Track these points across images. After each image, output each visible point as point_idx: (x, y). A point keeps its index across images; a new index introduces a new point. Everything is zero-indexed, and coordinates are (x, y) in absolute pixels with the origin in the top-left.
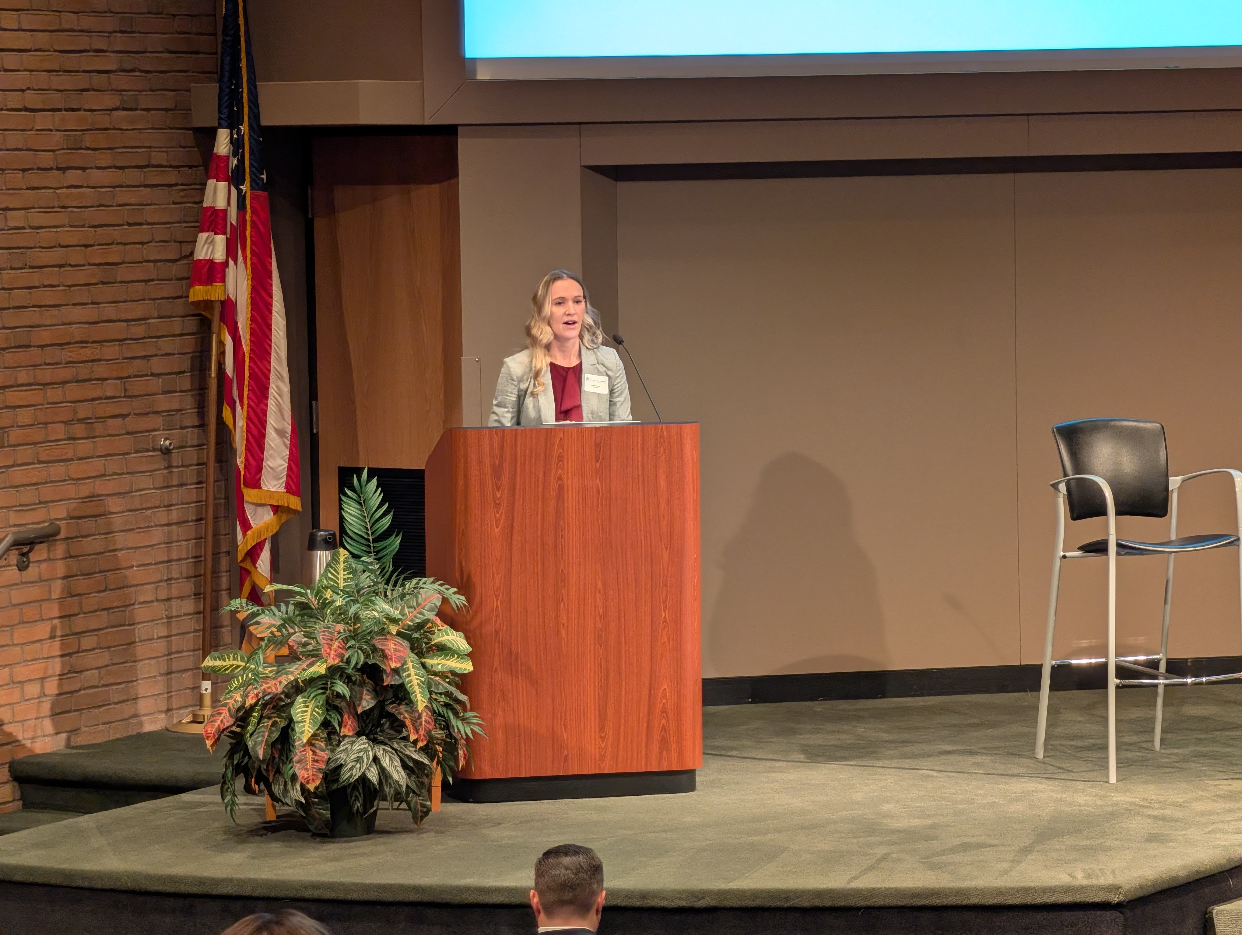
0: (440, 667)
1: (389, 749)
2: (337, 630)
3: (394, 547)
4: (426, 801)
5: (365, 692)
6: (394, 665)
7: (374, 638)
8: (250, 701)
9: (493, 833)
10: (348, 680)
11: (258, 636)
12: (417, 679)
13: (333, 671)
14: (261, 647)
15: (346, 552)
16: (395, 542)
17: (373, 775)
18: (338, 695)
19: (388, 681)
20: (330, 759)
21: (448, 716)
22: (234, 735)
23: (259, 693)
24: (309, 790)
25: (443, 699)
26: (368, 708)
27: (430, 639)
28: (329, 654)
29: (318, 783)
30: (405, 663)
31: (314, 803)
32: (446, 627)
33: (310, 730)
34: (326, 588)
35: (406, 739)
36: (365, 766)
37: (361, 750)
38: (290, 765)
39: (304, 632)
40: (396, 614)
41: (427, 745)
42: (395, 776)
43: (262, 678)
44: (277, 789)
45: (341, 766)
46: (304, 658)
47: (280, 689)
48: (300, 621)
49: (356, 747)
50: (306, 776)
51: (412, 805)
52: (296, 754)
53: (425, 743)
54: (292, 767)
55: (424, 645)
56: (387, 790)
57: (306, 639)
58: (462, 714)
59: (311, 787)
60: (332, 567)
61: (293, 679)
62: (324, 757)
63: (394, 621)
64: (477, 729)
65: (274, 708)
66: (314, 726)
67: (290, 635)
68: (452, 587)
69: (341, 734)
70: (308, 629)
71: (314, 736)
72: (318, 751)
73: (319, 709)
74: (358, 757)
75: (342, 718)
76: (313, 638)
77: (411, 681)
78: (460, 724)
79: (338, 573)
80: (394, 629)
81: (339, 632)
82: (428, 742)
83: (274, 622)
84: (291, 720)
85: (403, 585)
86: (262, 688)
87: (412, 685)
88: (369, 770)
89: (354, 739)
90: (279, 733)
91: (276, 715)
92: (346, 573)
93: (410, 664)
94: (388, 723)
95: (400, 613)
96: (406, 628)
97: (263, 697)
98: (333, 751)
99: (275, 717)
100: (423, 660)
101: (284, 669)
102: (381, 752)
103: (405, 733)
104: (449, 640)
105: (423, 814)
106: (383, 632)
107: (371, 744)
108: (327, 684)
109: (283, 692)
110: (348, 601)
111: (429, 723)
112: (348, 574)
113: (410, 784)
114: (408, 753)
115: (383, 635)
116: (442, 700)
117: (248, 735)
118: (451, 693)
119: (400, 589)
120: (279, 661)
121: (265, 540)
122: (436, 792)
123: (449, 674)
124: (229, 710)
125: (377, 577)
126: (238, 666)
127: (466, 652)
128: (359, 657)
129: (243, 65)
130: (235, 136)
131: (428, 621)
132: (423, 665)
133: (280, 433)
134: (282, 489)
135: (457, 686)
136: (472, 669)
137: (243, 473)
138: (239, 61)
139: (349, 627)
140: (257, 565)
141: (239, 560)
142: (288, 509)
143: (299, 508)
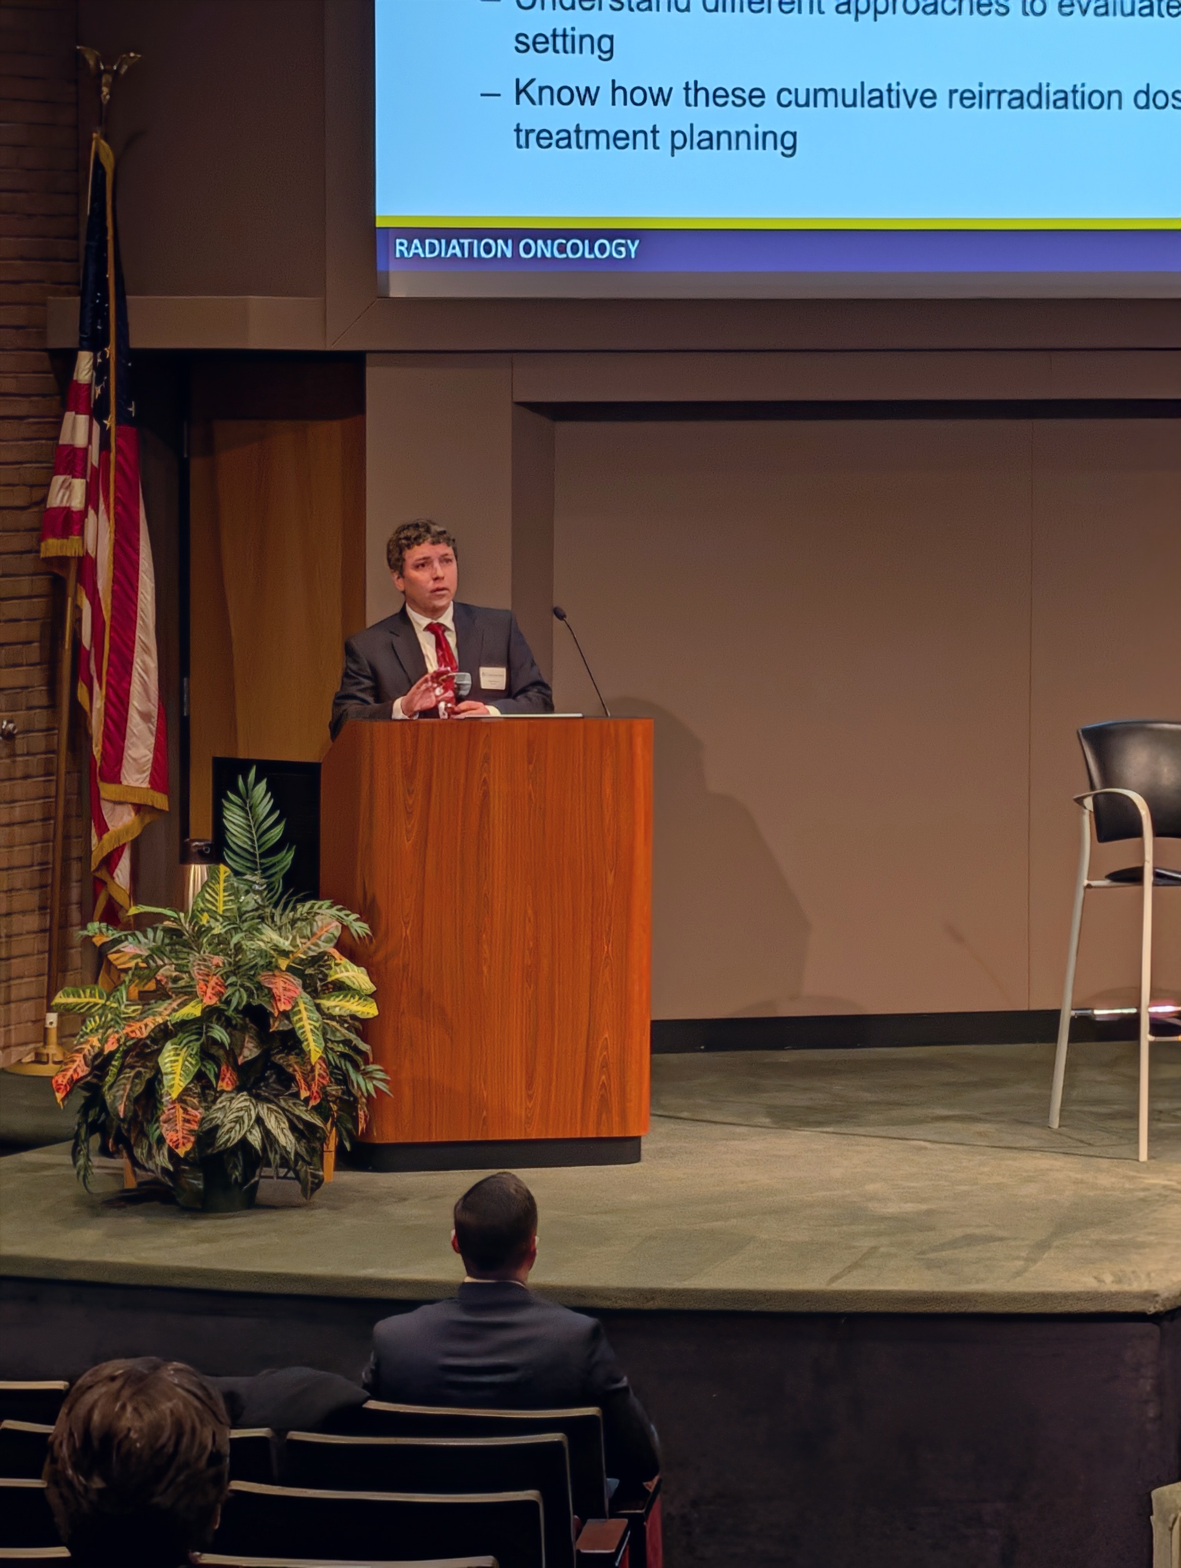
0: (337, 1009)
1: (275, 1108)
2: (215, 962)
3: (285, 863)
4: (318, 1170)
5: (247, 1039)
6: (282, 1007)
7: (259, 974)
8: (109, 1048)
9: (399, 1211)
10: (228, 1024)
11: (119, 967)
12: (310, 1024)
13: (211, 1014)
14: (124, 982)
15: (228, 869)
16: (287, 858)
17: (255, 1139)
18: (214, 1042)
19: (276, 1026)
20: (203, 1118)
21: (347, 1070)
22: (88, 1086)
23: (121, 1037)
24: (177, 1155)
25: (341, 1048)
26: (250, 1058)
27: (326, 976)
28: (205, 993)
29: (189, 1146)
30: (296, 1004)
31: (184, 1171)
32: (345, 961)
33: (182, 1084)
34: (202, 911)
35: (296, 1095)
36: (246, 1128)
37: (241, 1109)
38: (157, 1125)
39: (175, 964)
40: (285, 944)
41: (320, 1104)
42: (282, 1140)
43: (125, 1019)
44: (140, 1153)
45: (217, 1128)
46: (174, 996)
47: (145, 1034)
48: (171, 952)
49: (236, 1104)
50: (175, 1139)
51: (302, 1175)
52: (164, 1112)
53: (318, 1101)
54: (158, 1128)
55: (319, 984)
56: (271, 1156)
57: (177, 973)
58: (363, 1067)
59: (181, 1152)
60: (210, 887)
61: (161, 1021)
62: (196, 1116)
63: (285, 954)
64: (381, 1086)
65: (137, 1055)
66: (186, 1079)
67: (159, 968)
68: (353, 913)
69: (218, 1089)
70: (180, 962)
71: (186, 1091)
72: (189, 1109)
73: (192, 1058)
74: (237, 1117)
75: (219, 1069)
76: (186, 972)
77: (303, 1027)
78: (361, 1079)
79: (217, 894)
80: (283, 963)
81: (217, 966)
82: (322, 1100)
83: (139, 952)
84: (158, 1071)
85: (294, 909)
86: (125, 1031)
87: (304, 1032)
88: (251, 1133)
89: (233, 1095)
90: (143, 1087)
91: (139, 1064)
92: (226, 894)
93: (302, 1006)
94: (274, 1076)
95: (291, 944)
96: (297, 961)
97: (125, 1043)
98: (207, 1109)
99: (139, 1067)
100: (318, 1001)
101: (149, 1009)
102: (265, 1110)
103: (294, 1089)
104: (348, 977)
105: (314, 1186)
106: (270, 966)
107: (254, 1101)
108: (201, 1028)
109: (148, 1037)
110: (229, 929)
111: (323, 1078)
112: (229, 895)
113: (299, 1149)
114: (297, 1112)
115: (270, 970)
116: (339, 1049)
117: (106, 1087)
118: (350, 1041)
119: (291, 914)
120: (145, 998)
121: (124, 845)
122: (330, 1159)
123: (348, 1019)
124: (85, 1057)
125: (263, 900)
126: (96, 1004)
127: (369, 993)
128: (241, 997)
129: (110, 275)
130: (99, 360)
131: (325, 953)
132: (318, 1007)
133: (145, 717)
134: (146, 785)
135: (358, 1033)
136: (376, 1013)
137: (99, 764)
138: (105, 271)
139: (230, 960)
140: (115, 875)
141: (92, 869)
142: (152, 809)
143: (166, 808)
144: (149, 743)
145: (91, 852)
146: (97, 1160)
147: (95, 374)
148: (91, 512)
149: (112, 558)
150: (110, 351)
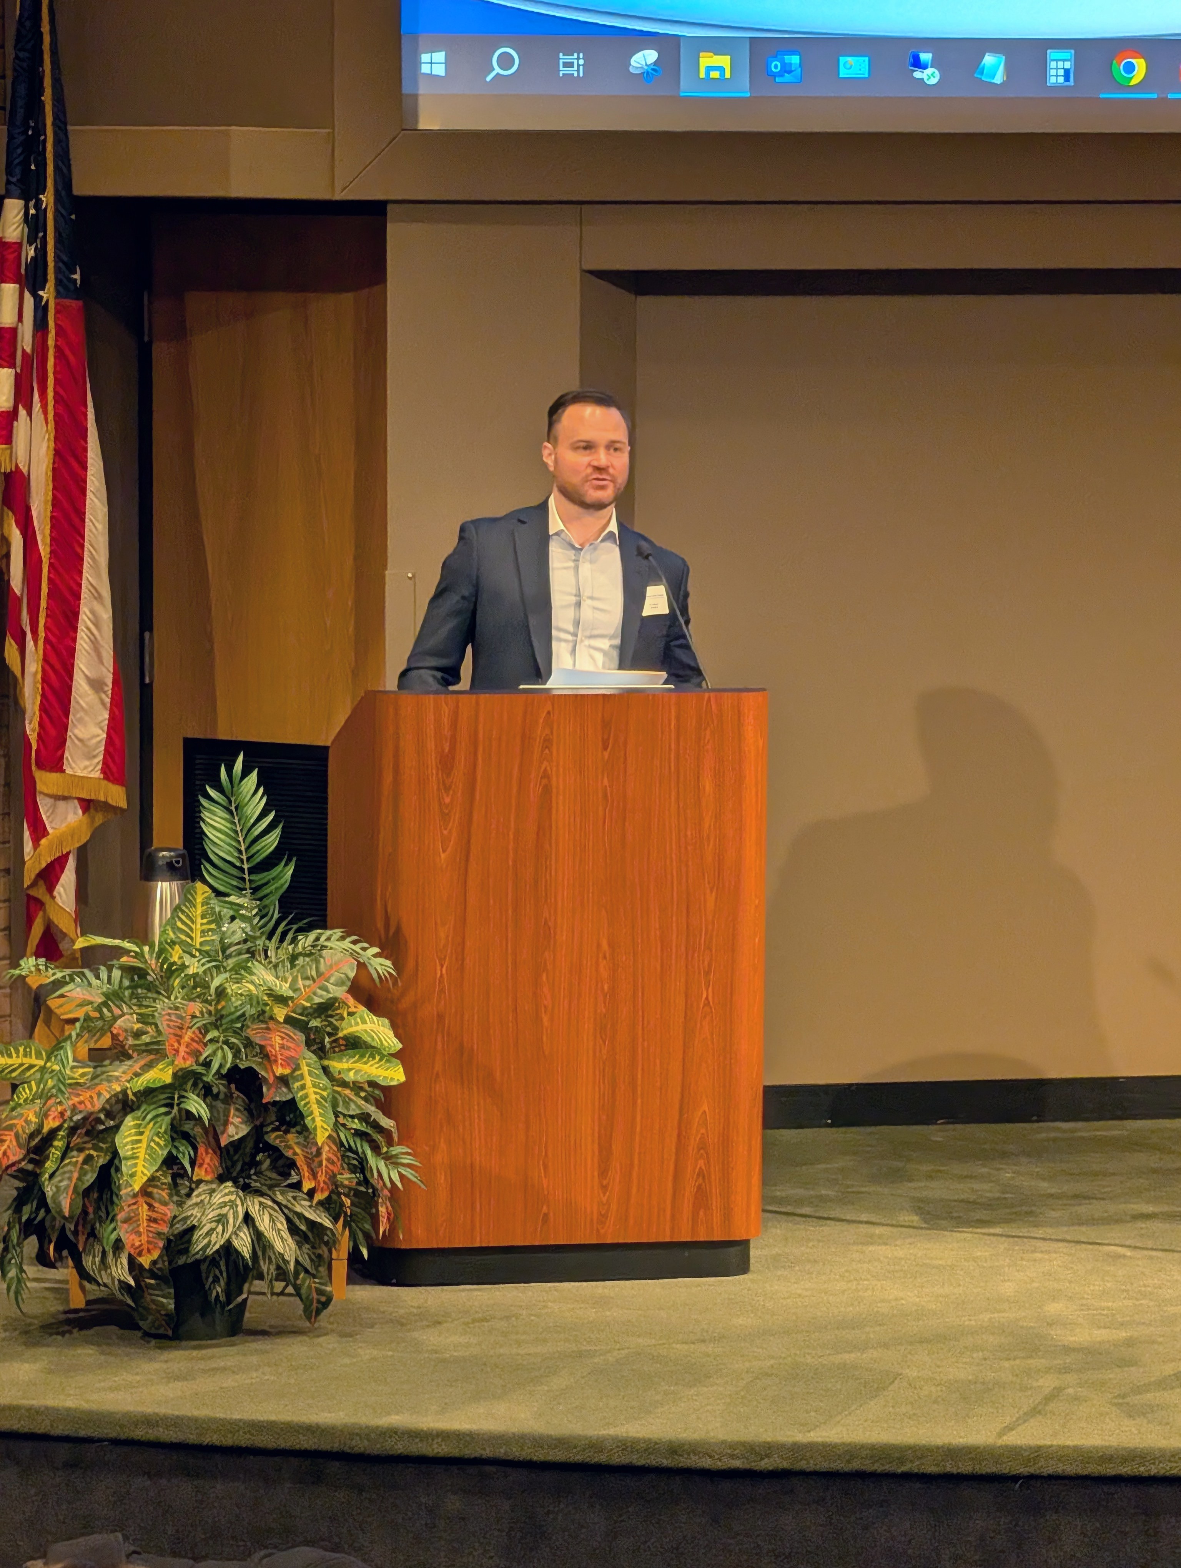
0: (352, 1074)
1: (270, 1203)
2: (190, 1010)
3: (283, 880)
4: (325, 1284)
5: (232, 1112)
6: (279, 1071)
7: (248, 1027)
8: (50, 1124)
9: (431, 1338)
10: (207, 1092)
11: (62, 1017)
12: (316, 1093)
13: (183, 1079)
14: (70, 1036)
15: (207, 889)
16: (285, 874)
17: (243, 1244)
18: (189, 1114)
19: (271, 1094)
20: (175, 1217)
21: (364, 1152)
22: (22, 1174)
23: (65, 1110)
24: (141, 1265)
25: (356, 1125)
26: (236, 1137)
27: (336, 1029)
28: (177, 1051)
29: (156, 1255)
30: (298, 1067)
31: (149, 1286)
32: (362, 1010)
33: (146, 1172)
34: (173, 943)
35: (297, 1186)
36: (231, 1229)
37: (225, 1204)
38: (112, 1226)
39: (137, 1014)
40: (284, 989)
41: (329, 1198)
42: (279, 1246)
43: (70, 1085)
44: (90, 1262)
45: (193, 1228)
46: (135, 1055)
47: (98, 1105)
48: (131, 998)
49: (218, 1199)
50: (137, 1244)
51: (303, 1291)
52: (122, 1208)
53: (326, 1193)
54: (115, 1229)
55: (327, 1039)
56: (264, 1267)
57: (140, 1025)
58: (385, 1150)
59: (145, 1261)
60: (183, 912)
61: (119, 1089)
62: (165, 1215)
63: (282, 1000)
64: (408, 1173)
65: (88, 1133)
66: (151, 1164)
67: (115, 1019)
68: (373, 946)
69: (195, 1179)
70: (143, 1011)
71: (152, 1179)
72: (156, 1205)
73: (159, 1137)
74: (219, 1215)
75: (196, 1153)
76: (151, 1024)
77: (306, 1096)
78: (382, 1165)
79: (193, 922)
80: (280, 1013)
81: (194, 1017)
82: (332, 1192)
83: (91, 999)
84: (115, 1154)
85: (294, 941)
86: (70, 1103)
87: (308, 1103)
88: (237, 1235)
89: (214, 1186)
90: (95, 1175)
91: (90, 1145)
92: (205, 921)
93: (305, 1069)
94: (268, 1162)
95: (290, 987)
96: (298, 1010)
97: (71, 1118)
98: (180, 1204)
99: (89, 1149)
100: (326, 1063)
101: (103, 1073)
102: (257, 1207)
103: (294, 1179)
104: (366, 1031)
105: (320, 1306)
106: (263, 1017)
107: (241, 1193)
108: (173, 1098)
109: (103, 1109)
110: (209, 968)
111: (333, 1163)
112: (209, 923)
113: (300, 1259)
114: (298, 1209)
115: (262, 1021)
116: (354, 1126)
117: (47, 1176)
118: (369, 1115)
119: (290, 948)
120: (97, 1057)
121: (68, 854)
122: (341, 1268)
123: (366, 1086)
124: (17, 1136)
125: (253, 928)
126: (31, 1066)
127: (392, 1051)
128: (224, 1057)
129: (47, 97)
130: (32, 211)
131: (335, 999)
132: (325, 1070)
133: (96, 685)
134: (97, 774)
135: (380, 1105)
136: (402, 1078)
137: (34, 747)
138: (41, 92)
139: (210, 1008)
140: (55, 893)
141: (25, 886)
142: (106, 807)
143: (123, 804)
144: (100, 718)
145: (24, 863)
146: (32, 1270)
147: (26, 230)
148: (22, 412)
149: (50, 474)
150: (47, 199)
